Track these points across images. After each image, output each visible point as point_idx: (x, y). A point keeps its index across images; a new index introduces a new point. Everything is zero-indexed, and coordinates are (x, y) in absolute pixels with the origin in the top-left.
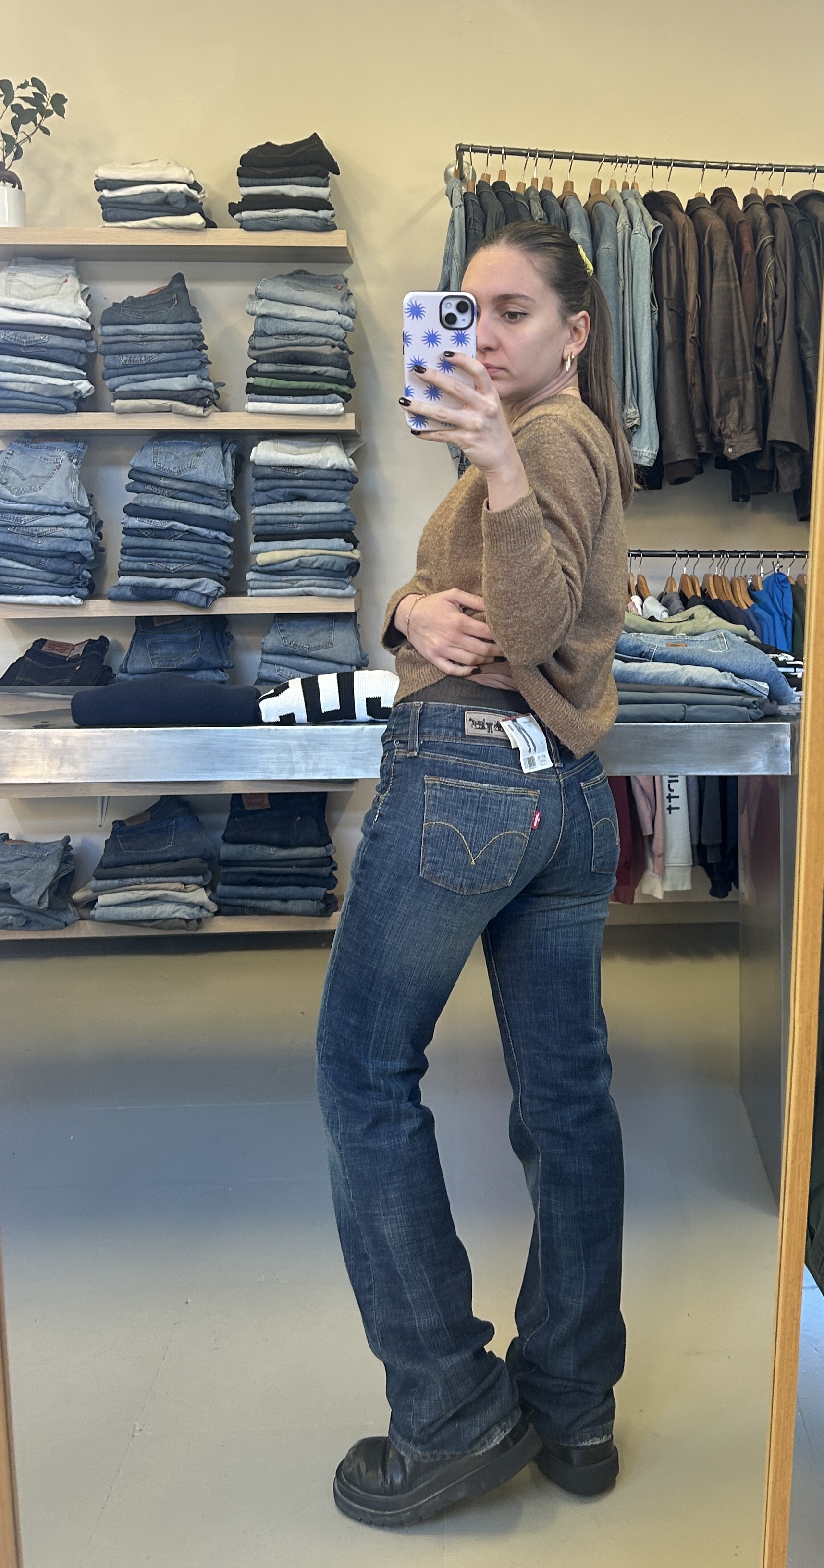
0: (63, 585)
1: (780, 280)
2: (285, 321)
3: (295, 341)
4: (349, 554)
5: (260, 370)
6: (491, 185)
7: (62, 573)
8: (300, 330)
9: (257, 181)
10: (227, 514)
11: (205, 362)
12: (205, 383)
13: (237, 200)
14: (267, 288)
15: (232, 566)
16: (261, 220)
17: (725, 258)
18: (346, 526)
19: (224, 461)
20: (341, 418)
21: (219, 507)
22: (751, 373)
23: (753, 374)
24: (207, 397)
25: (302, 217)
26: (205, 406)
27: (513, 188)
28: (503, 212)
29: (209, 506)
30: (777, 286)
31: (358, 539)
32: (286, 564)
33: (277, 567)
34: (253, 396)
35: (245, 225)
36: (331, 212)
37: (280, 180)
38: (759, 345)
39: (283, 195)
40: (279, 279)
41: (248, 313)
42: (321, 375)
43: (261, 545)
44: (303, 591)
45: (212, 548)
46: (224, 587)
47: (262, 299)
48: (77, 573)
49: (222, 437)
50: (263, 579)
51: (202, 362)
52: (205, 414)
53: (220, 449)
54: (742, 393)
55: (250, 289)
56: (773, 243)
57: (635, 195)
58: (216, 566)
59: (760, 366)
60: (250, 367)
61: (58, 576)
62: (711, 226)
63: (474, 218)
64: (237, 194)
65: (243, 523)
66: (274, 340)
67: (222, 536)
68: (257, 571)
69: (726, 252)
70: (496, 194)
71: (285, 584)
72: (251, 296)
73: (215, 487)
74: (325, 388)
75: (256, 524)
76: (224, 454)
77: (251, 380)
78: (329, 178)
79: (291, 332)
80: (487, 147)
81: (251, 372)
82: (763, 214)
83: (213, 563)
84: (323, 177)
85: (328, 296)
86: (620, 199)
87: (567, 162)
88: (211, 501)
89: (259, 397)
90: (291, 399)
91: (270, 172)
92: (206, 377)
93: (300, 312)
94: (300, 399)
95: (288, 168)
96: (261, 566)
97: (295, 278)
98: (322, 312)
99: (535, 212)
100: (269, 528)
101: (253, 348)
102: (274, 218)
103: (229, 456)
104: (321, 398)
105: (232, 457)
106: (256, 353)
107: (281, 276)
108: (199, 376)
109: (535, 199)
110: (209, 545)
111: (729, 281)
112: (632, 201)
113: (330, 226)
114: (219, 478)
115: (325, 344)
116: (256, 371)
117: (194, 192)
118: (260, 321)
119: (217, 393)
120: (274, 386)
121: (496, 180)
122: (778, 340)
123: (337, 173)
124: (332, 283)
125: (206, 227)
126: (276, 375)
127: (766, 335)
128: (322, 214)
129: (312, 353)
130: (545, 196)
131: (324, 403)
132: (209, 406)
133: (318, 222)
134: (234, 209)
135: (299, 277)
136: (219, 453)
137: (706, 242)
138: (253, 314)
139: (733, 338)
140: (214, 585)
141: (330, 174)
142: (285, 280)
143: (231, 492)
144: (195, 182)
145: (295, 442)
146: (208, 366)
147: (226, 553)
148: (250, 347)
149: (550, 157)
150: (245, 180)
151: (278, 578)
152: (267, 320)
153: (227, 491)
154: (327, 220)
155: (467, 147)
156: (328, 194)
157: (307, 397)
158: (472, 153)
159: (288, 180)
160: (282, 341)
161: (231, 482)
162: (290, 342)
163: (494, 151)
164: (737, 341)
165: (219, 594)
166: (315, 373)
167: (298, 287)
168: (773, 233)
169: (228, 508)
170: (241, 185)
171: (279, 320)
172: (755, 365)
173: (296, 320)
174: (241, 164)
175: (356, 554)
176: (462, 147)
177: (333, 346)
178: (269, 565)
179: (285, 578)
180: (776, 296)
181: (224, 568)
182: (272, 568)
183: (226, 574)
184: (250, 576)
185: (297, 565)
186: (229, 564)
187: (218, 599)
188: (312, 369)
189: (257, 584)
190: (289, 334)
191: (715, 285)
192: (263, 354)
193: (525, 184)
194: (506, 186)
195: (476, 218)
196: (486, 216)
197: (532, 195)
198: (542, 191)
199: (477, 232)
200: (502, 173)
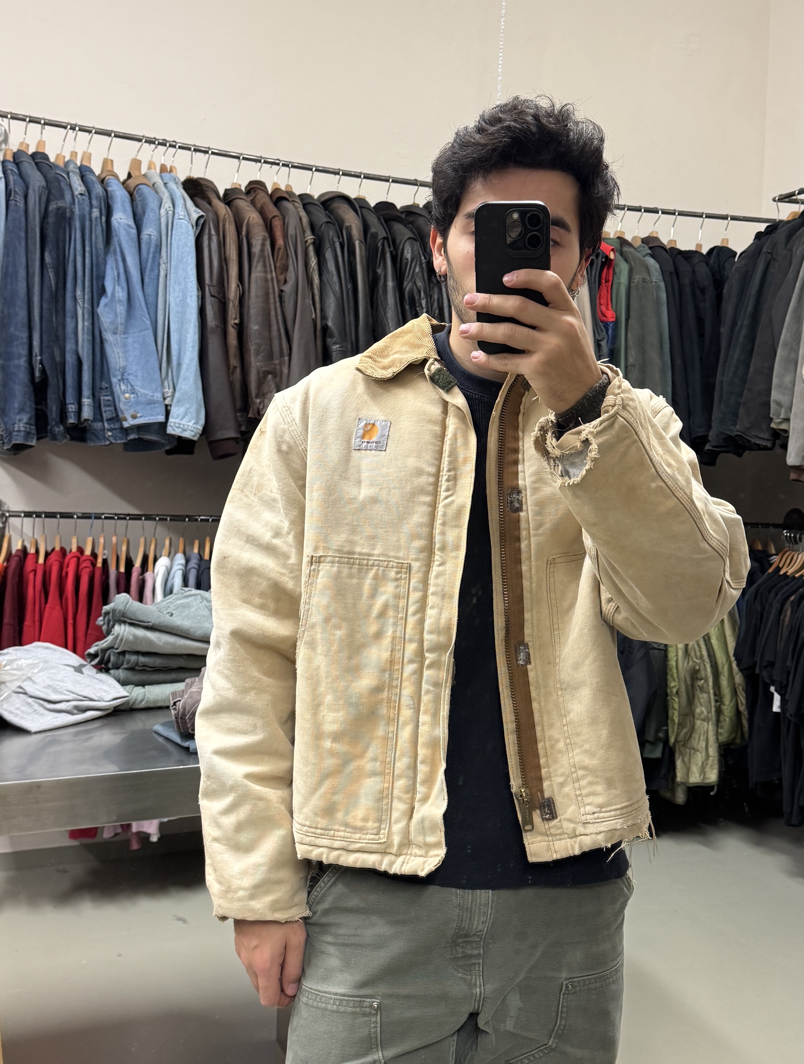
6: (29, 154)
17: (262, 250)
27: (52, 159)
28: (45, 186)
57: (175, 180)
62: (249, 219)
63: (13, 188)
69: (263, 245)
70: (36, 164)
80: (26, 116)
86: (161, 181)
87: (106, 139)
99: (75, 186)
109: (73, 172)
111: (265, 272)
112: (172, 185)
121: (35, 151)
130: (84, 172)
137: (244, 233)
139: (270, 325)
149: (90, 132)
155: (6, 114)
158: (11, 120)
163: (34, 120)
164: (274, 327)
191: (253, 275)
193: (64, 157)
194: (46, 157)
195: (17, 190)
196: (27, 187)
197: (71, 167)
198: (81, 165)
199: (18, 204)
200: (41, 143)
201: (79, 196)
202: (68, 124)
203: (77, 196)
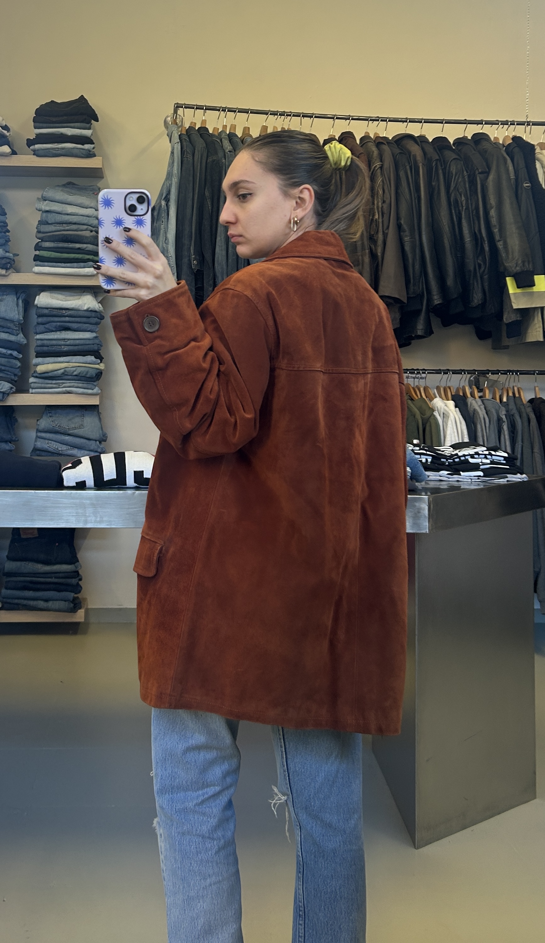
1: (386, 191)
2: (60, 215)
3: (67, 228)
4: (97, 366)
5: (43, 246)
6: (197, 129)
8: (71, 220)
9: (45, 125)
10: (18, 339)
11: (8, 241)
12: (8, 254)
13: (32, 137)
14: (50, 193)
15: (20, 374)
16: (48, 150)
18: (96, 348)
19: (17, 305)
20: (94, 278)
21: (13, 335)
22: (367, 251)
23: (369, 251)
24: (9, 263)
25: (74, 148)
26: (7, 269)
27: (211, 132)
28: (205, 147)
29: (7, 334)
30: (385, 195)
31: (103, 356)
32: (55, 372)
33: (50, 374)
34: (38, 263)
35: (37, 153)
36: (92, 146)
37: (61, 125)
38: (372, 233)
39: (62, 134)
40: (57, 188)
41: (37, 210)
42: (83, 250)
43: (40, 360)
44: (66, 390)
45: (8, 362)
46: (15, 387)
47: (46, 200)
49: (17, 289)
50: (40, 382)
51: (6, 241)
52: (7, 274)
53: (15, 296)
54: (361, 264)
55: (38, 194)
56: (381, 168)
58: (10, 373)
59: (373, 247)
60: (37, 244)
63: (187, 151)
64: (33, 133)
65: (27, 345)
66: (53, 227)
67: (15, 353)
68: (36, 377)
70: (200, 135)
71: (54, 386)
72: (38, 199)
73: (12, 321)
74: (85, 258)
75: (37, 346)
76: (18, 299)
77: (37, 253)
78: (92, 124)
79: (64, 222)
80: (194, 105)
81: (38, 247)
82: (374, 149)
83: (8, 371)
84: (88, 123)
85: (88, 199)
87: (245, 115)
88: (8, 330)
89: (42, 263)
90: (63, 265)
91: (54, 119)
92: (8, 250)
93: (70, 209)
94: (68, 265)
95: (66, 117)
96: (40, 374)
97: (67, 187)
98: (85, 209)
99: (226, 146)
100: (45, 349)
101: (39, 232)
102: (56, 149)
103: (20, 301)
104: (82, 264)
105: (22, 301)
106: (41, 235)
107: (58, 186)
108: (4, 250)
109: (225, 138)
110: (6, 360)
113: (92, 154)
114: (14, 316)
115: (86, 230)
116: (41, 247)
117: (5, 132)
118: (44, 214)
119: (14, 260)
120: (52, 256)
121: (200, 126)
122: (386, 230)
123: (97, 120)
124: (91, 191)
125: (11, 154)
126: (55, 249)
127: (377, 226)
128: (87, 146)
129: (78, 236)
130: (232, 136)
131: (84, 267)
132: (9, 269)
133: (84, 152)
134: (30, 143)
135: (70, 186)
136: (14, 299)
138: (39, 211)
140: (8, 386)
141: (93, 121)
142: (61, 189)
143: (21, 324)
144: (6, 125)
145: (64, 293)
146: (9, 243)
147: (17, 365)
148: (37, 232)
149: (235, 112)
150: (38, 124)
151: (50, 382)
152: (49, 215)
153: (19, 324)
154: (90, 151)
155: (182, 105)
156: (91, 134)
157: (73, 264)
158: (185, 109)
159: (65, 125)
160: (58, 228)
161: (22, 319)
162: (63, 228)
163: (199, 108)
165: (11, 391)
166: (79, 249)
167: (70, 193)
168: (381, 161)
169: (19, 335)
170: (35, 128)
171: (57, 214)
172: (370, 246)
173: (68, 214)
174: (36, 113)
175: (102, 366)
176: (178, 105)
177: (91, 231)
178: (44, 373)
179: (54, 382)
180: (384, 202)
181: (15, 375)
182: (46, 375)
183: (16, 379)
184: (32, 380)
185: (63, 373)
186: (19, 372)
187: (11, 395)
188: (78, 246)
189: (36, 385)
190: (62, 224)
192: (45, 236)
193: (218, 129)
194: (207, 130)
195: (188, 150)
196: (195, 149)
197: (223, 135)
198: (229, 133)
199: (189, 159)
200: (204, 122)
201: (228, 153)
202: (220, 107)
203: (227, 153)
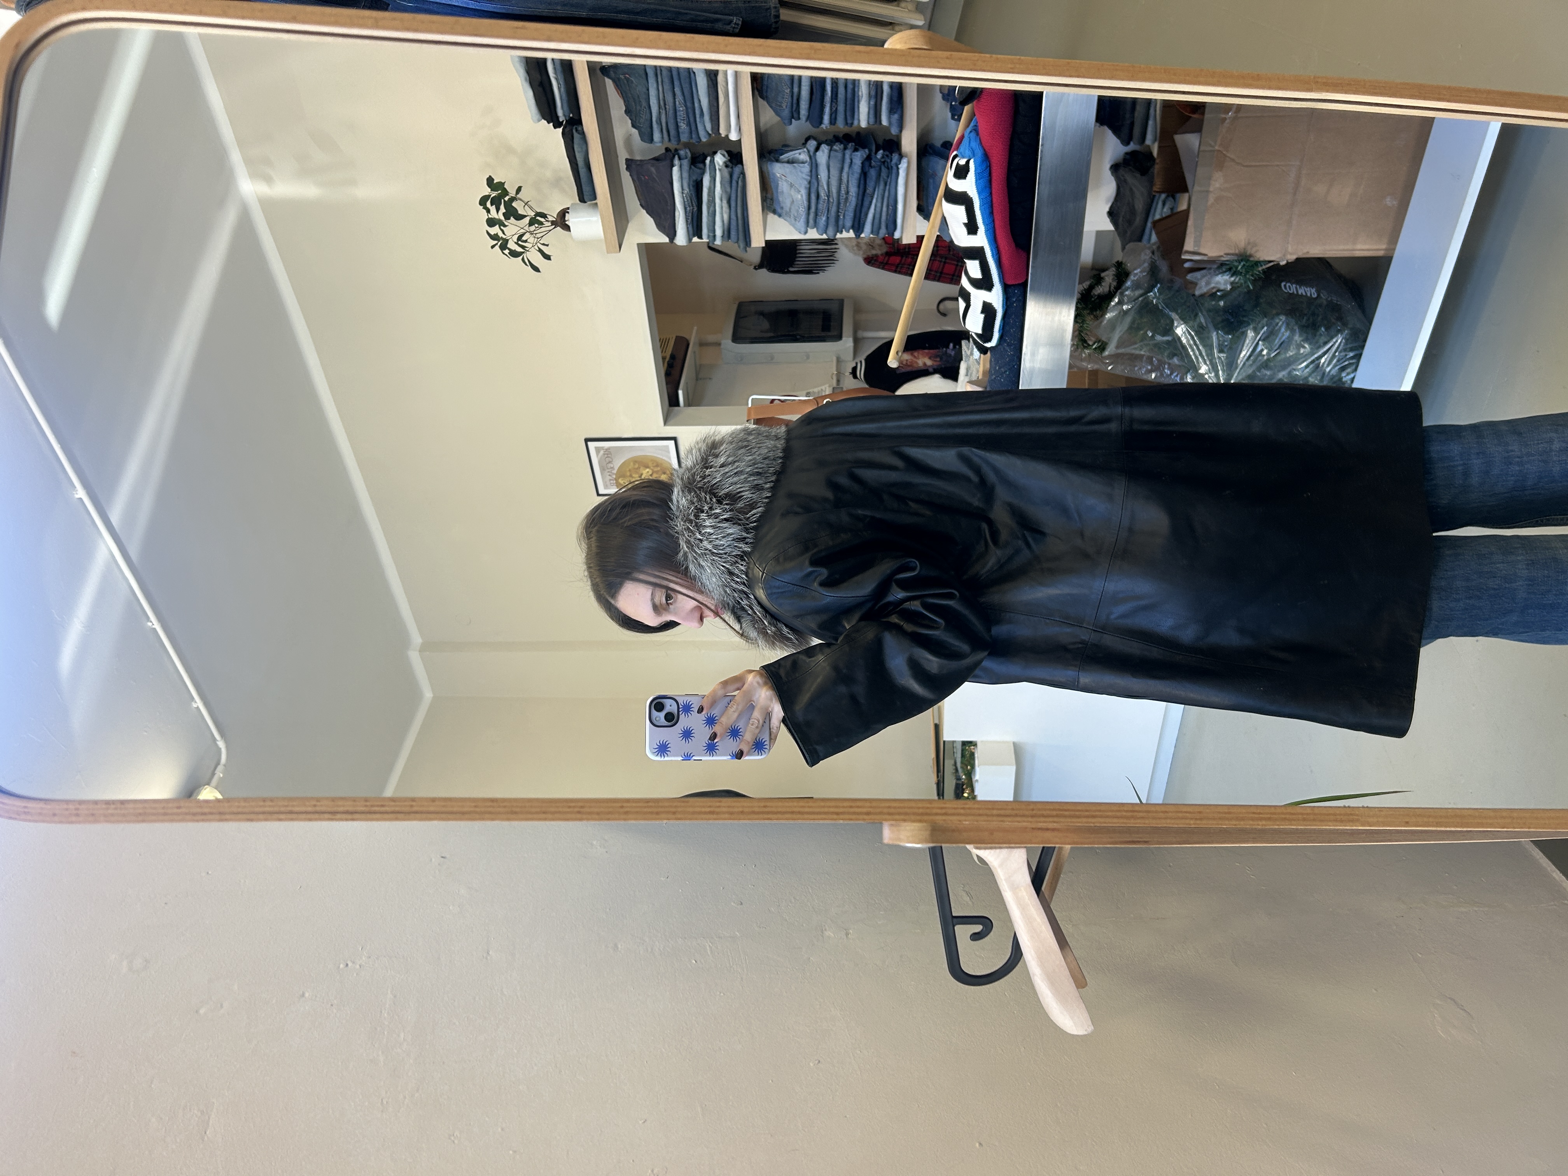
0: (889, 175)
7: (880, 175)
48: (879, 164)
61: (881, 179)
